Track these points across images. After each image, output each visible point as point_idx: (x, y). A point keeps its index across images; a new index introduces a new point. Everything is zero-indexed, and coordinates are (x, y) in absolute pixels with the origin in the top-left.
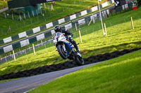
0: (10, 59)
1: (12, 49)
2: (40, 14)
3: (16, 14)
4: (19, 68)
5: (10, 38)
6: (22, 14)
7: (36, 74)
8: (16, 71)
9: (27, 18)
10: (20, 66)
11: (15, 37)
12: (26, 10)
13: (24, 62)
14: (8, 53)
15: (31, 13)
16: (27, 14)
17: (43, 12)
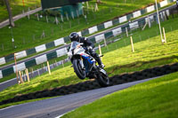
0: (44, 72)
1: (46, 60)
2: (81, 16)
3: (52, 15)
4: (55, 84)
5: (44, 45)
6: (58, 16)
7: (75, 92)
8: (51, 88)
9: (65, 20)
10: (56, 81)
11: (50, 45)
12: (64, 10)
13: (61, 77)
14: (41, 65)
15: (70, 15)
16: (64, 16)
17: (86, 13)
